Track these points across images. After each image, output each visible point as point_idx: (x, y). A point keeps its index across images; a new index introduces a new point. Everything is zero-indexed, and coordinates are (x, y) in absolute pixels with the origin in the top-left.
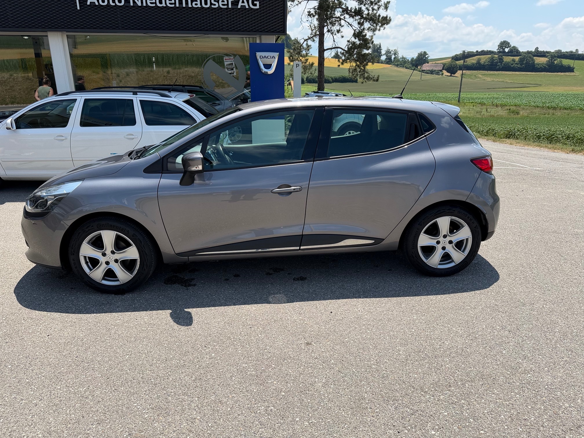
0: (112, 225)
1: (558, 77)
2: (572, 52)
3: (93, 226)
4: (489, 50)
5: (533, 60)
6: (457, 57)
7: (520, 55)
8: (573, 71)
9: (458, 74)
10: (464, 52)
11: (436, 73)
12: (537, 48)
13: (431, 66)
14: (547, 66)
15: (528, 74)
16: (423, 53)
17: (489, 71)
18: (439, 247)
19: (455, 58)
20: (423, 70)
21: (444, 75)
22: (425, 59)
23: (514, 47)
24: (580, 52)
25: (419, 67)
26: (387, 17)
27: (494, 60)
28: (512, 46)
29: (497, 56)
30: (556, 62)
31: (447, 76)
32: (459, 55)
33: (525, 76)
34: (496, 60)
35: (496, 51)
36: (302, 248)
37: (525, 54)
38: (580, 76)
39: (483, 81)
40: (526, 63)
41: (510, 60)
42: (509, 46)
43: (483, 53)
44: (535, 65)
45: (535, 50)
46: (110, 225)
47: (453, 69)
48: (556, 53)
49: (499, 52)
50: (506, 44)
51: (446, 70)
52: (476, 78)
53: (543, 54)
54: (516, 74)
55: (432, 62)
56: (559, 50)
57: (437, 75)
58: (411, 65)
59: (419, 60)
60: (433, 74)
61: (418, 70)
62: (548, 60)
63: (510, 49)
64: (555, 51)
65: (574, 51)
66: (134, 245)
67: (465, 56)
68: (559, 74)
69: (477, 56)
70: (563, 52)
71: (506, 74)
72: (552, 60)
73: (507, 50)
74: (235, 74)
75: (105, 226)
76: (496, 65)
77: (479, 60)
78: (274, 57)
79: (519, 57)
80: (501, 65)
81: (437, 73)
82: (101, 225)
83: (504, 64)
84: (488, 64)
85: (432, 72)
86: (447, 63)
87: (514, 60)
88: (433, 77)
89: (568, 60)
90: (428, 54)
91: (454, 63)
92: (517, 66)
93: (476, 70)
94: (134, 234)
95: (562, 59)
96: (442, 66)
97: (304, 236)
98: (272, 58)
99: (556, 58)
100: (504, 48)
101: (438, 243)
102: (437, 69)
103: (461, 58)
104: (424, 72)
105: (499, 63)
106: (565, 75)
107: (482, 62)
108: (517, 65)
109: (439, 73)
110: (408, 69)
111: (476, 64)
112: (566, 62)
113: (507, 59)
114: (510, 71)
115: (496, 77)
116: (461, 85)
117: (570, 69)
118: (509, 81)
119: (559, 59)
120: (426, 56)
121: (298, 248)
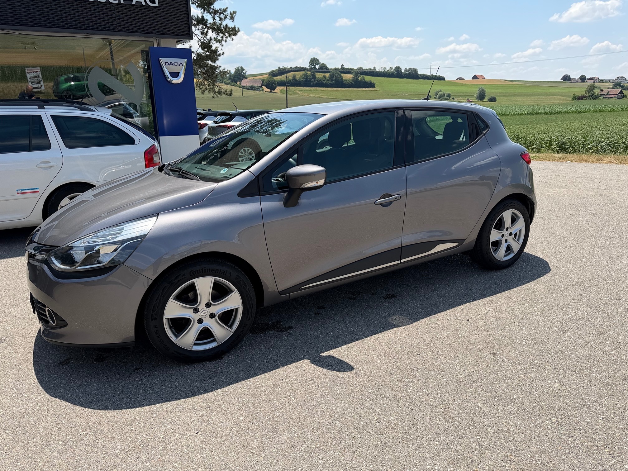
0: (210, 269)
1: (363, 92)
2: (371, 69)
3: (184, 275)
4: (302, 66)
5: (341, 76)
6: (273, 73)
7: (329, 72)
8: (374, 87)
9: (278, 90)
10: (279, 68)
11: (256, 89)
12: (343, 65)
13: (250, 82)
14: (353, 83)
15: (339, 90)
16: (240, 68)
17: (305, 88)
18: (504, 239)
19: (272, 74)
20: (243, 86)
21: (264, 91)
22: (243, 75)
23: (323, 64)
24: (377, 70)
25: (238, 83)
26: (235, 28)
27: (308, 76)
28: (321, 63)
29: (309, 72)
30: (359, 78)
31: (268, 92)
32: (275, 71)
33: (336, 92)
34: (309, 76)
35: (308, 68)
36: (402, 261)
37: (333, 71)
38: (380, 91)
39: (301, 97)
40: (336, 79)
41: (322, 77)
42: (318, 63)
43: (297, 69)
44: (343, 82)
45: (341, 68)
46: (208, 269)
47: (272, 85)
48: (358, 70)
49: (311, 68)
50: (316, 61)
51: (265, 86)
52: (295, 94)
53: (348, 71)
54: (329, 90)
55: (250, 78)
56: (360, 67)
57: (258, 91)
58: (230, 81)
59: (237, 75)
60: (254, 90)
61: (238, 86)
62: (353, 76)
63: (320, 66)
64: (357, 68)
65: (372, 68)
66: (236, 289)
67: (282, 72)
68: (364, 90)
69: (291, 73)
70: (364, 70)
71: (320, 90)
72: (356, 76)
73: (317, 67)
74: (43, 88)
75: (201, 272)
76: (310, 81)
77: (294, 76)
78: (181, 64)
79: (329, 74)
80: (315, 81)
81: (258, 89)
82: (195, 272)
83: (317, 80)
84: (303, 81)
85: (252, 88)
86: (265, 78)
87: (325, 77)
88: (255, 93)
89: (369, 77)
90: (245, 70)
91: (271, 79)
92: (328, 83)
93: (293, 86)
94: (237, 276)
95: (365, 76)
96: (261, 82)
97: (402, 248)
98: (179, 65)
99: (360, 75)
100: (314, 65)
101: (503, 236)
102: (257, 85)
103: (277, 74)
104: (244, 88)
105: (313, 80)
106: (369, 90)
107: (298, 78)
108: (328, 81)
109: (259, 89)
110: (228, 84)
111: (293, 80)
112: (368, 78)
113: (319, 75)
114: (323, 87)
115: (312, 93)
116: (287, 101)
117: (372, 85)
118: (324, 97)
119: (362, 76)
120: (244, 72)
121: (398, 262)
